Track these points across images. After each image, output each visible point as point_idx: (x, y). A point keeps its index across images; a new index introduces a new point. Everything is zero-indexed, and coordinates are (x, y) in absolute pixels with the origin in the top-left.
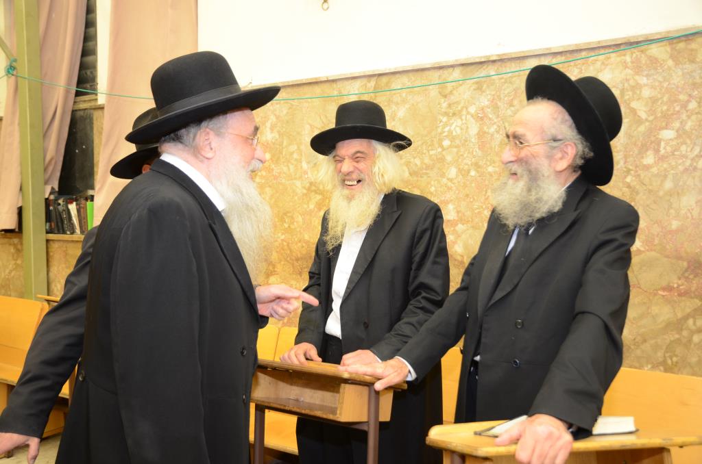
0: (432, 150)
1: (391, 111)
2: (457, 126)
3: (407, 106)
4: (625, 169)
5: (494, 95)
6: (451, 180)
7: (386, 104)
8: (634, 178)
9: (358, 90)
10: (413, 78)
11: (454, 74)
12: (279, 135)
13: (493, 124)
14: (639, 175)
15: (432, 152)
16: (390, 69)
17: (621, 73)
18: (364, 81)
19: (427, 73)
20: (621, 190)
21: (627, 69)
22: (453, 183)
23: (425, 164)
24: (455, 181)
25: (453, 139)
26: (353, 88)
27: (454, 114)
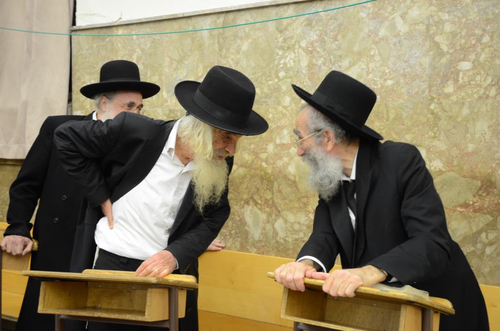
0: (271, 80)
1: (236, 45)
2: (291, 59)
3: (250, 41)
4: (430, 98)
5: (321, 30)
6: (285, 107)
7: (232, 38)
8: (437, 106)
9: (209, 25)
10: (254, 14)
11: (288, 11)
12: (144, 67)
13: (321, 57)
14: (441, 103)
15: (270, 83)
16: (235, 7)
17: (427, 10)
18: (215, 17)
19: (266, 10)
20: (426, 116)
21: (432, 6)
22: (288, 111)
23: (264, 93)
24: (289, 109)
25: (287, 70)
26: (205, 24)
27: (288, 48)
